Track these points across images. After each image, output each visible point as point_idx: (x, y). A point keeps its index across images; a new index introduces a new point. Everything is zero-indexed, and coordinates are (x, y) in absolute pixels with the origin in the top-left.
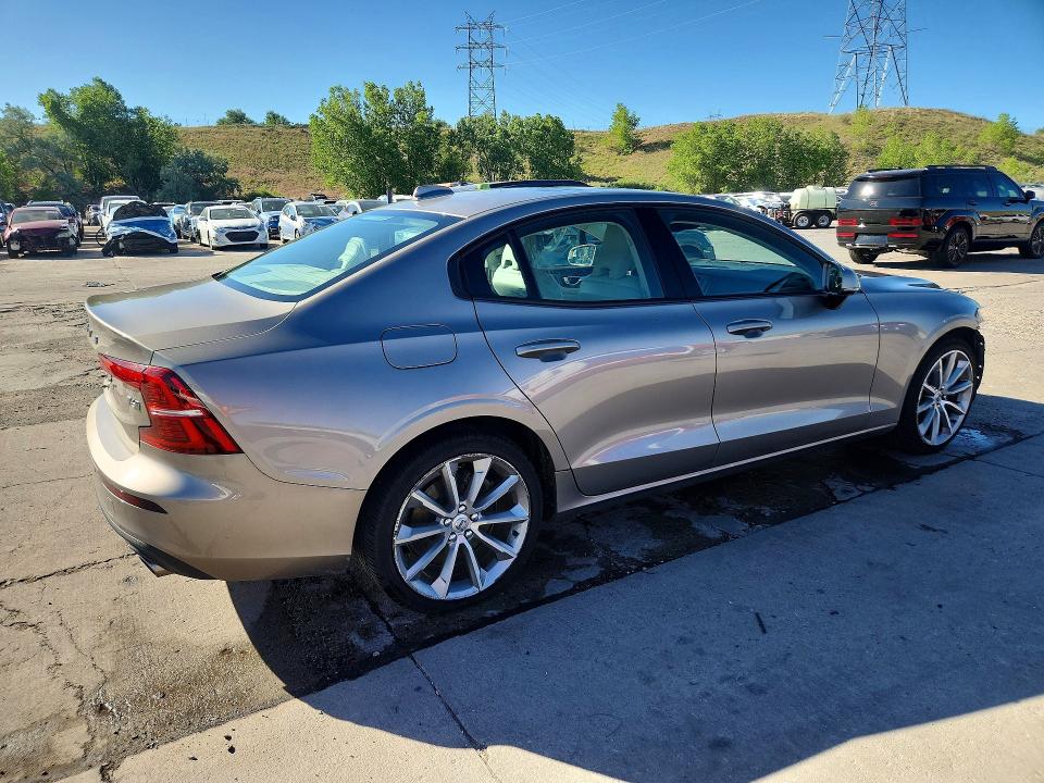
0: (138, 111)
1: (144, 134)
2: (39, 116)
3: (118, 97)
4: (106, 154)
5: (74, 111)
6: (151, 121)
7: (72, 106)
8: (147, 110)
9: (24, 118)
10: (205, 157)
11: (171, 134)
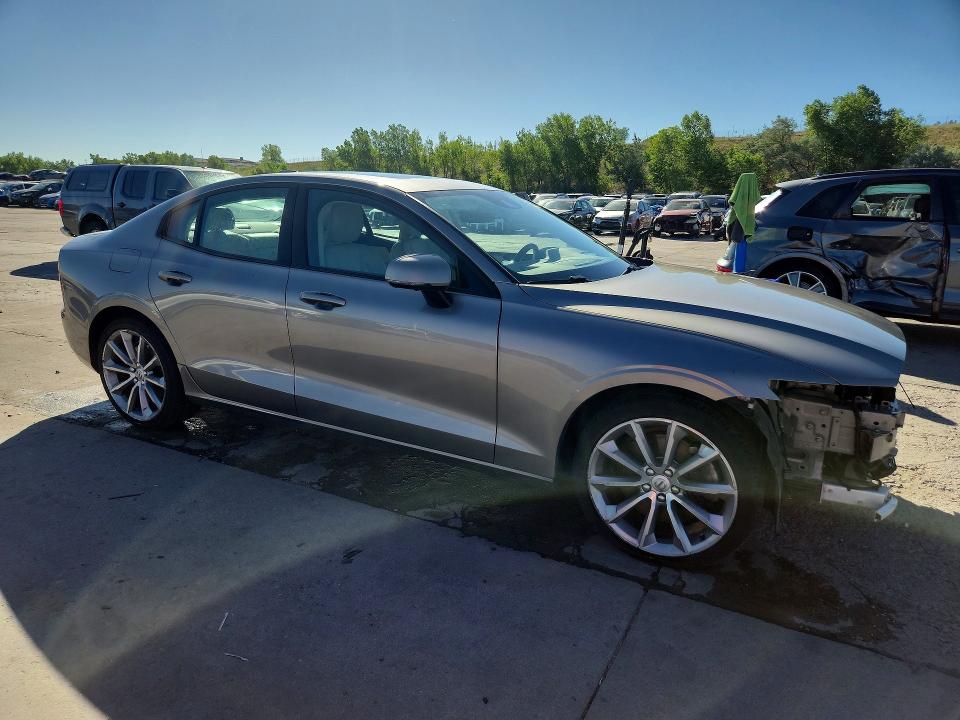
0: (892, 112)
1: (890, 134)
2: (801, 124)
3: (877, 100)
4: (847, 155)
5: (831, 117)
6: (900, 120)
7: (831, 113)
8: (901, 111)
9: (788, 126)
10: (946, 153)
11: (919, 132)
